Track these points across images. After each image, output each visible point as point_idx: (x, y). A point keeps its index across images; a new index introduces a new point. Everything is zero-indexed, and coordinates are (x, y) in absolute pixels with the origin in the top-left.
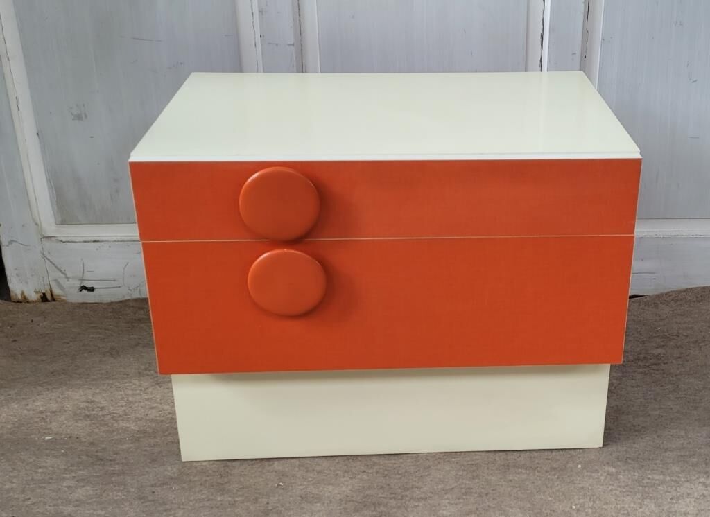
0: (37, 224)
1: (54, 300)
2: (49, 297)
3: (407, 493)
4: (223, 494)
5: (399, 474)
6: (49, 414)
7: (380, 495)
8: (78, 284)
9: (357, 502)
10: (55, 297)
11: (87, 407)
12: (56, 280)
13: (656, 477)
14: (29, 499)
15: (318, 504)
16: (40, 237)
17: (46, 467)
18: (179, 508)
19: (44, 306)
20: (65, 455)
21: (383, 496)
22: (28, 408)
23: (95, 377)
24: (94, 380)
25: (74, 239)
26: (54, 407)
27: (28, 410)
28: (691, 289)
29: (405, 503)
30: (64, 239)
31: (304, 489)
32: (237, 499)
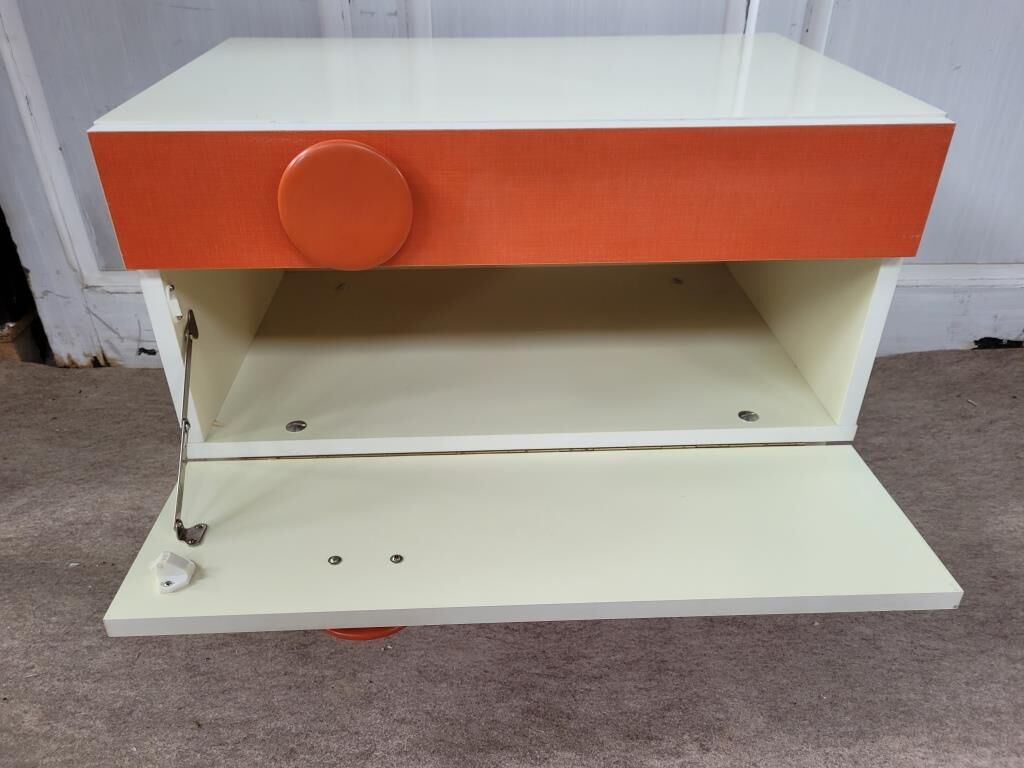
0: (75, 270)
1: (108, 364)
2: (102, 362)
3: (572, 667)
4: (306, 663)
5: (557, 633)
6: (80, 526)
7: (534, 670)
8: (135, 346)
9: (500, 683)
10: (109, 361)
11: (132, 517)
12: (107, 341)
13: (933, 644)
14: (33, 667)
15: (444, 685)
16: (81, 287)
17: (62, 613)
18: (243, 687)
19: (96, 372)
20: (92, 593)
21: (537, 672)
22: (55, 516)
23: (148, 472)
24: (145, 476)
25: (124, 289)
26: (88, 515)
27: (54, 521)
28: (905, 356)
29: (570, 684)
30: (111, 290)
31: (422, 656)
32: (327, 673)
